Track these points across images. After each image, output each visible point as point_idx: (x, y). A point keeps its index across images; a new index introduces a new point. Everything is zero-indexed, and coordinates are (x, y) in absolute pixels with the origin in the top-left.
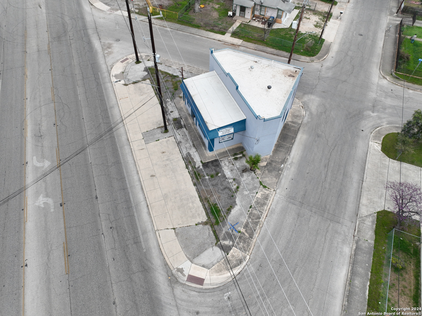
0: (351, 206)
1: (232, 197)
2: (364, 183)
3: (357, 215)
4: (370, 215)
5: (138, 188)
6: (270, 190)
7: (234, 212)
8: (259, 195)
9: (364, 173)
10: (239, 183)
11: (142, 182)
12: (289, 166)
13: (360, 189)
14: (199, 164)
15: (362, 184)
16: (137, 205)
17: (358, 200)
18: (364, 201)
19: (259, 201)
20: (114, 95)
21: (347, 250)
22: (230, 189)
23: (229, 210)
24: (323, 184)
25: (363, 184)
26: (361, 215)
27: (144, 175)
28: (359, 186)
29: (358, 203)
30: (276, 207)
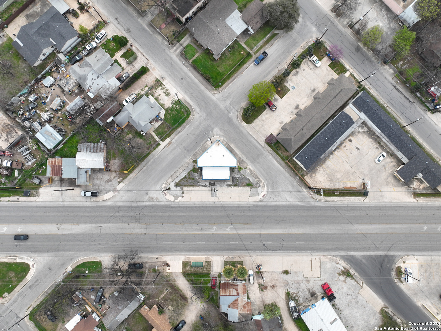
0: (260, 148)
1: (246, 178)
4: (265, 144)
5: (233, 203)
7: (251, 180)
8: (249, 171)
9: (252, 136)
10: (243, 174)
11: (231, 201)
12: (242, 157)
14: (232, 183)
15: (255, 139)
16: (239, 204)
18: (260, 143)
20: (187, 202)
21: (271, 157)
22: (244, 178)
23: (250, 181)
24: (251, 150)
26: (264, 147)
27: (229, 200)
28: (256, 141)
29: (260, 145)
30: (253, 168)
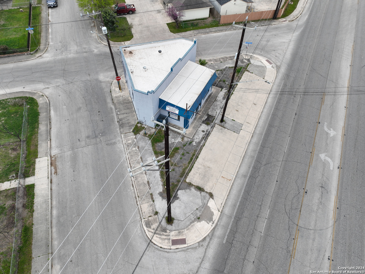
1: (224, 70)
4: (178, 35)
5: (268, 105)
11: (264, 105)
19: (215, 61)
20: (232, 191)
30: (210, 57)
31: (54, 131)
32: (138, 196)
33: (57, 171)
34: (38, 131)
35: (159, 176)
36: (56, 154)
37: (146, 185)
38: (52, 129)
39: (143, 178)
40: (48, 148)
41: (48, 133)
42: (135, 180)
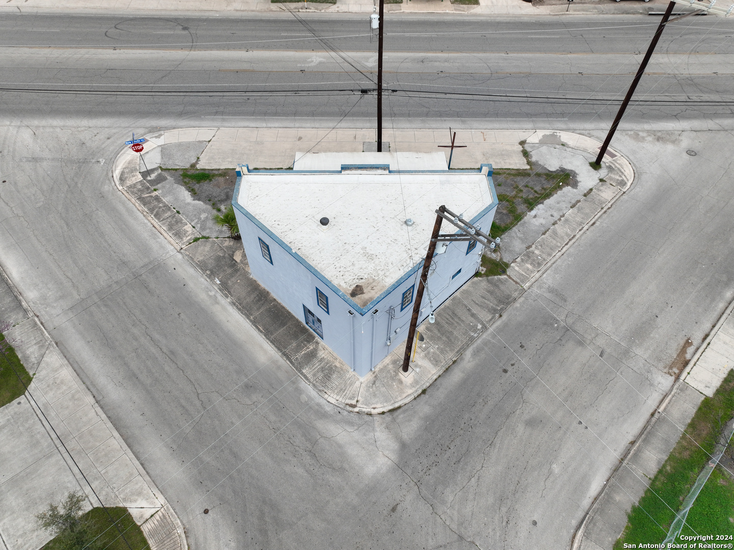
2: (93, 401)
3: (57, 344)
4: (39, 363)
5: (291, 125)
6: (188, 244)
7: (186, 194)
8: (188, 228)
9: (109, 417)
12: (212, 293)
13: (88, 383)
15: (94, 397)
16: (264, 120)
17: (76, 366)
18: (66, 373)
19: (180, 225)
20: (497, 128)
23: (192, 190)
24: (144, 327)
25: (92, 397)
26: (52, 349)
28: (94, 386)
29: (71, 361)
30: (157, 242)
31: (632, 428)
32: (602, 208)
33: (685, 344)
34: (666, 461)
35: (552, 198)
36: (663, 374)
37: (579, 208)
38: (631, 438)
39: (573, 215)
40: (673, 397)
41: (649, 433)
42: (584, 224)
